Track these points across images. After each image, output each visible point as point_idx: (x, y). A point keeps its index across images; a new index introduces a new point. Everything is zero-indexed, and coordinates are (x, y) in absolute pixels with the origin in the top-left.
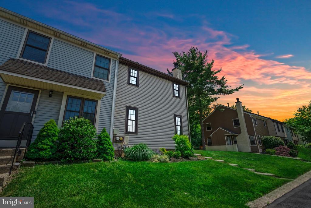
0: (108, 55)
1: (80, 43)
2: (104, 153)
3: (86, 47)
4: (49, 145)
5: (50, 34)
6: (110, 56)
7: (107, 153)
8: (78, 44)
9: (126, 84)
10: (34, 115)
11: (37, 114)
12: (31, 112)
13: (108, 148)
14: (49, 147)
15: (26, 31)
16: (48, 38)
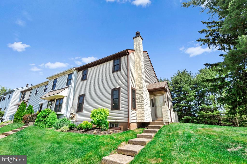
0: (72, 71)
1: (63, 74)
3: (65, 74)
15: (53, 80)
16: (57, 79)
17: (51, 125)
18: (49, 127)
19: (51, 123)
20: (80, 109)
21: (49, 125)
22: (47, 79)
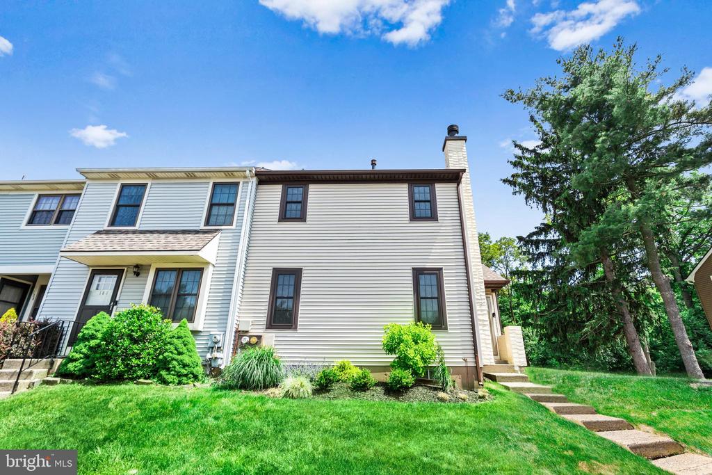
0: (234, 177)
1: (184, 175)
2: (163, 369)
3: (195, 177)
4: (82, 353)
5: (143, 178)
6: (239, 177)
7: (168, 370)
8: (181, 178)
9: (276, 223)
10: (115, 307)
11: (119, 305)
12: (111, 303)
13: (173, 359)
14: (82, 356)
15: (118, 187)
16: (145, 185)
17: (186, 375)
18: (180, 383)
19: (187, 366)
20: (282, 317)
21: (179, 375)
22: (82, 173)
